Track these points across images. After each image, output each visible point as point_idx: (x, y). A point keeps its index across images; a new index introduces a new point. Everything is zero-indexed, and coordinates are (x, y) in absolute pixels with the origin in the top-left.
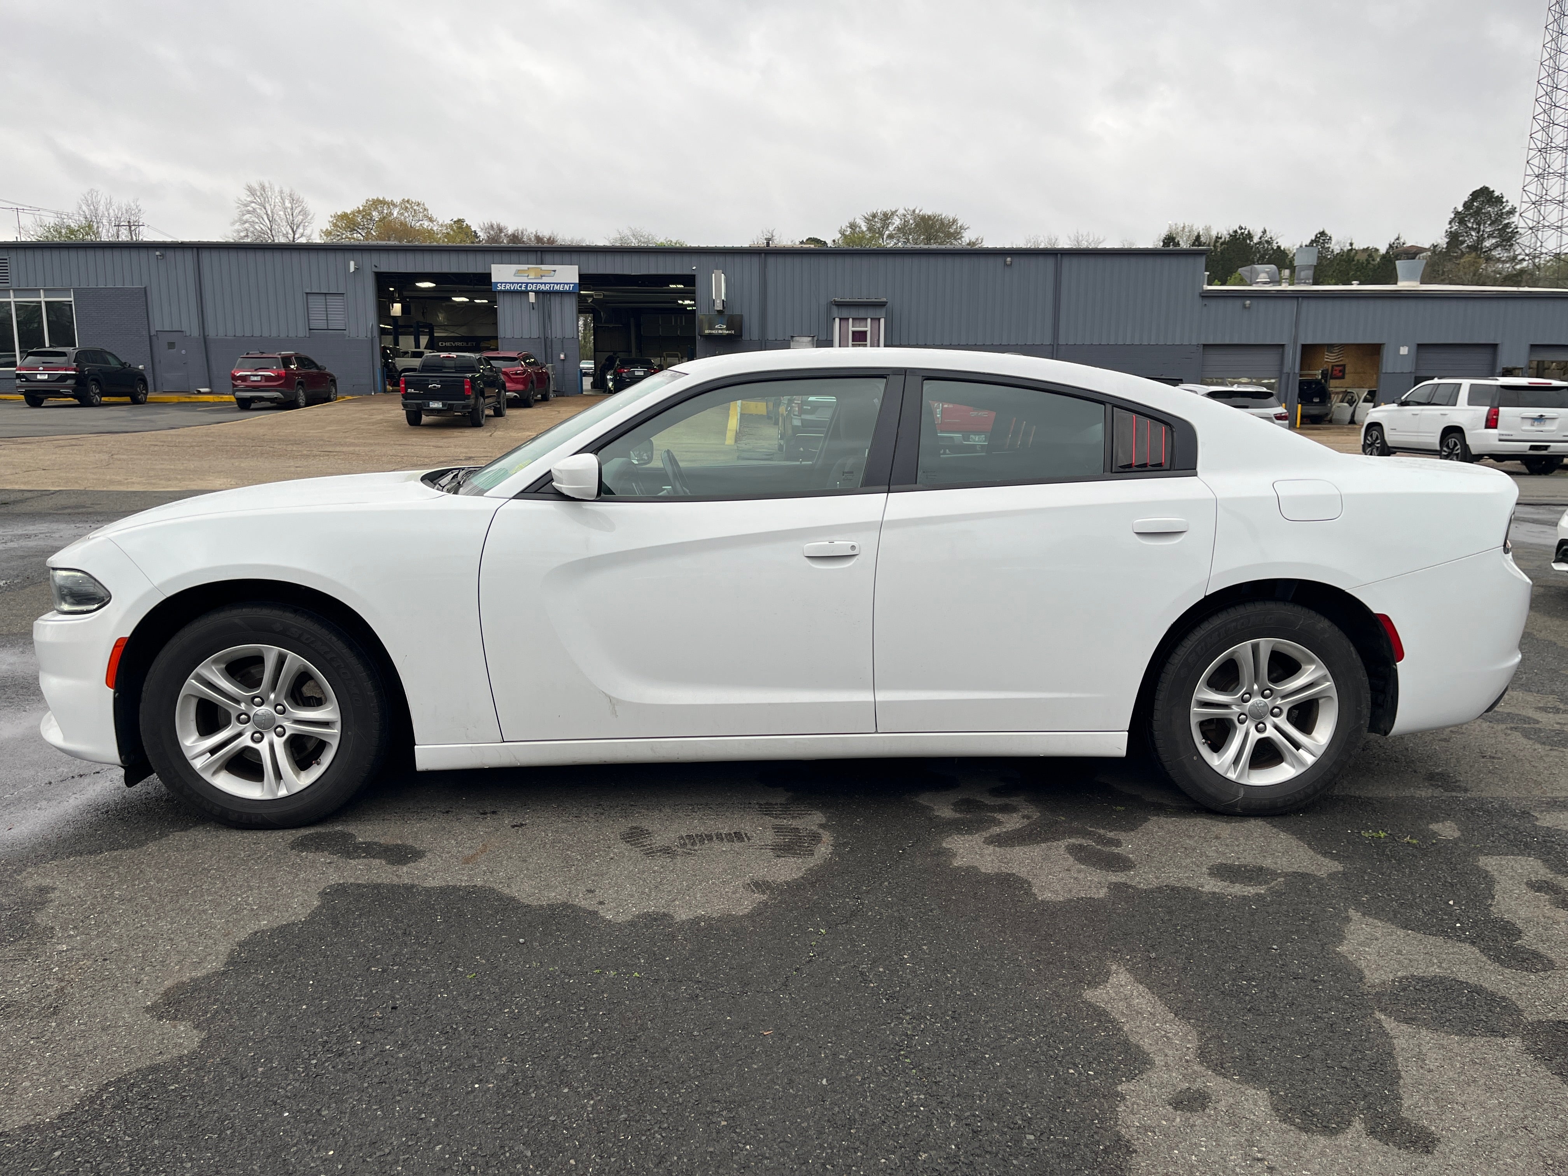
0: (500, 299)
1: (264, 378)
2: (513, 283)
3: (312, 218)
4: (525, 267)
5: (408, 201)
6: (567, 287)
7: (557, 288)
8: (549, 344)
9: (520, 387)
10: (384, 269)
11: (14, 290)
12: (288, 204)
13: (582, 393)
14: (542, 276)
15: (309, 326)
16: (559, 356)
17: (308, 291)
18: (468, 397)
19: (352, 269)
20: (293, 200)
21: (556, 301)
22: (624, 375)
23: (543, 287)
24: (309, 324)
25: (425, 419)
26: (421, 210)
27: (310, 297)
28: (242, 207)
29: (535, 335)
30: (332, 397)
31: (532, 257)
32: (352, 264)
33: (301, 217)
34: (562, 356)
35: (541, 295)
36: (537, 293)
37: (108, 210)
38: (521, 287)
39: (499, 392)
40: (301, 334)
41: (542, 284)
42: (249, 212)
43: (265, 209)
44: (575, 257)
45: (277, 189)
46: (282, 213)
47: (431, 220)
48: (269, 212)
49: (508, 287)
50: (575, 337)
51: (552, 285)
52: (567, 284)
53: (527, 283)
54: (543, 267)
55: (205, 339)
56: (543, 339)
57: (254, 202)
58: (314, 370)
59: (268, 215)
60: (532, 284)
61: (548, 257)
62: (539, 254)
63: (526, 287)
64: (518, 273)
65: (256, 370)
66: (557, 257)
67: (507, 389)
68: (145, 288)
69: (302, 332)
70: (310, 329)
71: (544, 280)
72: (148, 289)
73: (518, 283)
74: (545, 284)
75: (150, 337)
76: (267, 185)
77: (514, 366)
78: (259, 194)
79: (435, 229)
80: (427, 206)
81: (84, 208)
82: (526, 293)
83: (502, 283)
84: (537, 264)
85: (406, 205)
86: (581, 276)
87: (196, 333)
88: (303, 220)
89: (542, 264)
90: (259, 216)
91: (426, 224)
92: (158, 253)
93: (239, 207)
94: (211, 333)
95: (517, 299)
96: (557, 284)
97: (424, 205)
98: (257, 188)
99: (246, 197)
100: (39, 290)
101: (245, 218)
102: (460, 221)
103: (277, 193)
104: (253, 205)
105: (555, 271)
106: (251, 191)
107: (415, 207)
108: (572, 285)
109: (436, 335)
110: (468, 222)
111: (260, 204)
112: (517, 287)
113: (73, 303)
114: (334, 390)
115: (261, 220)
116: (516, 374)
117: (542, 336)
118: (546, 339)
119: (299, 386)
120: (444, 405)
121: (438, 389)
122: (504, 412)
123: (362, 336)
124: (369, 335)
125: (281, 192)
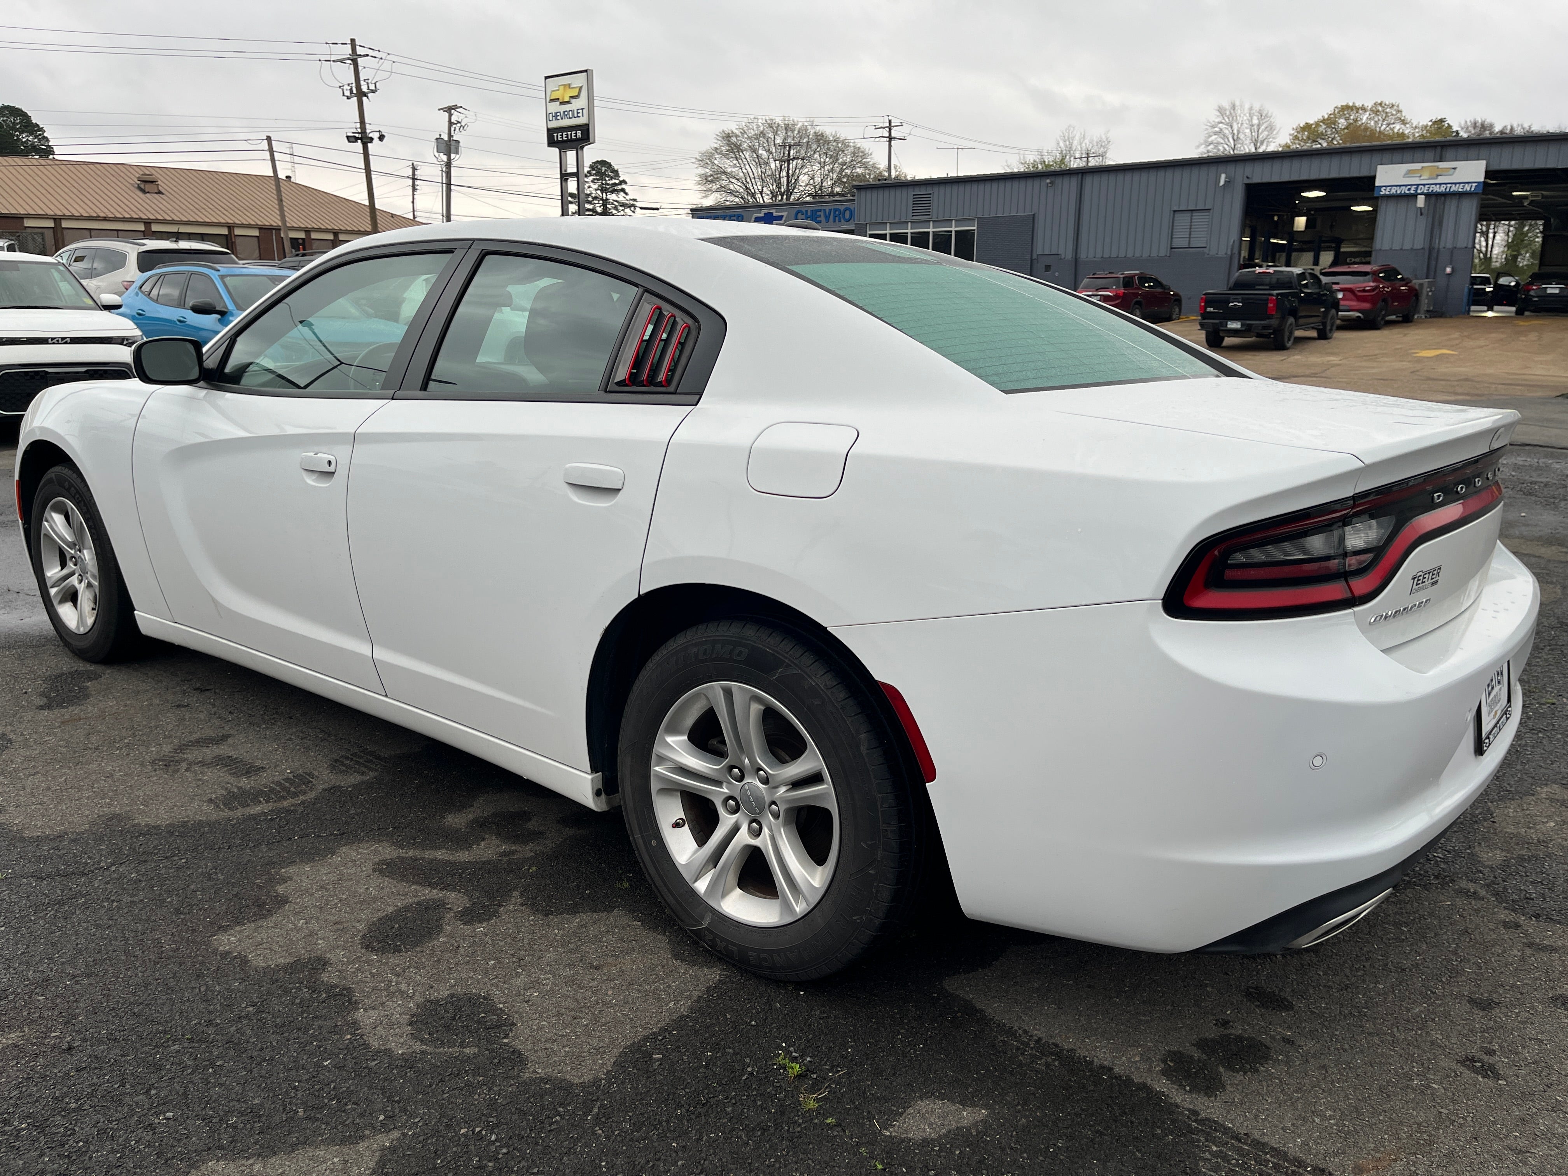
0: (1383, 206)
1: (1102, 298)
2: (1400, 186)
3: (1277, 133)
4: (1418, 166)
5: (1381, 104)
6: (1467, 188)
7: (1454, 188)
8: (1434, 255)
9: (1366, 306)
10: (1256, 179)
11: (934, 221)
12: (1255, 121)
13: (1468, 314)
14: (1438, 176)
15: (1171, 245)
16: (1445, 270)
17: (1176, 208)
18: (1270, 317)
19: (1222, 183)
20: (1261, 116)
21: (1451, 206)
22: (1532, 293)
23: (1437, 189)
24: (1171, 243)
25: (1228, 341)
26: (1394, 113)
27: (1177, 215)
28: (1209, 128)
29: (1419, 245)
30: (1174, 317)
31: (1430, 154)
32: (1223, 176)
33: (1266, 133)
34: (1448, 270)
35: (1433, 198)
36: (1428, 196)
37: (1081, 144)
38: (1409, 190)
39: (1326, 313)
40: (1162, 253)
41: (1436, 184)
42: (1216, 133)
43: (1232, 128)
44: (1484, 151)
45: (1247, 106)
46: (1248, 131)
47: (1404, 122)
48: (1235, 132)
49: (1393, 191)
50: (1470, 246)
51: (1449, 186)
52: (1468, 183)
53: (1418, 185)
54: (1442, 165)
55: (1076, 260)
56: (1427, 250)
57: (1222, 123)
58: (1159, 290)
59: (1233, 134)
60: (1424, 185)
61: (1450, 153)
62: (1439, 149)
63: (1417, 189)
64: (1409, 173)
65: (1097, 290)
66: (1462, 152)
67: (1341, 308)
68: (1034, 215)
69: (1164, 251)
70: (1172, 248)
71: (1440, 180)
72: (1036, 215)
73: (1406, 186)
74: (1440, 184)
75: (1032, 260)
76: (1238, 103)
77: (1364, 282)
78: (1228, 113)
79: (1406, 132)
80: (1401, 108)
81: (1062, 144)
82: (1415, 196)
83: (1386, 186)
84: (1434, 161)
85: (1378, 109)
86: (1489, 174)
87: (1069, 255)
88: (1268, 135)
89: (1440, 161)
90: (1225, 136)
91: (1397, 127)
92: (1048, 181)
93: (1207, 129)
94: (1083, 256)
95: (1402, 205)
96: (1455, 184)
97: (1398, 106)
98: (1227, 107)
99: (1214, 117)
100: (951, 220)
101: (1210, 140)
102: (1442, 121)
103: (1246, 111)
104: (1221, 125)
105: (1455, 169)
106: (1221, 111)
107: (1388, 110)
108: (1474, 185)
109: (1342, 250)
110: (1449, 121)
111: (1227, 124)
112: (1405, 190)
113: (976, 232)
114: (1177, 310)
115: (1226, 140)
116: (1364, 291)
117: (1427, 246)
118: (1431, 249)
119: (1137, 306)
120: (1242, 325)
121: (1240, 307)
122: (1330, 335)
123: (1222, 253)
124: (1229, 253)
125: (1251, 109)
